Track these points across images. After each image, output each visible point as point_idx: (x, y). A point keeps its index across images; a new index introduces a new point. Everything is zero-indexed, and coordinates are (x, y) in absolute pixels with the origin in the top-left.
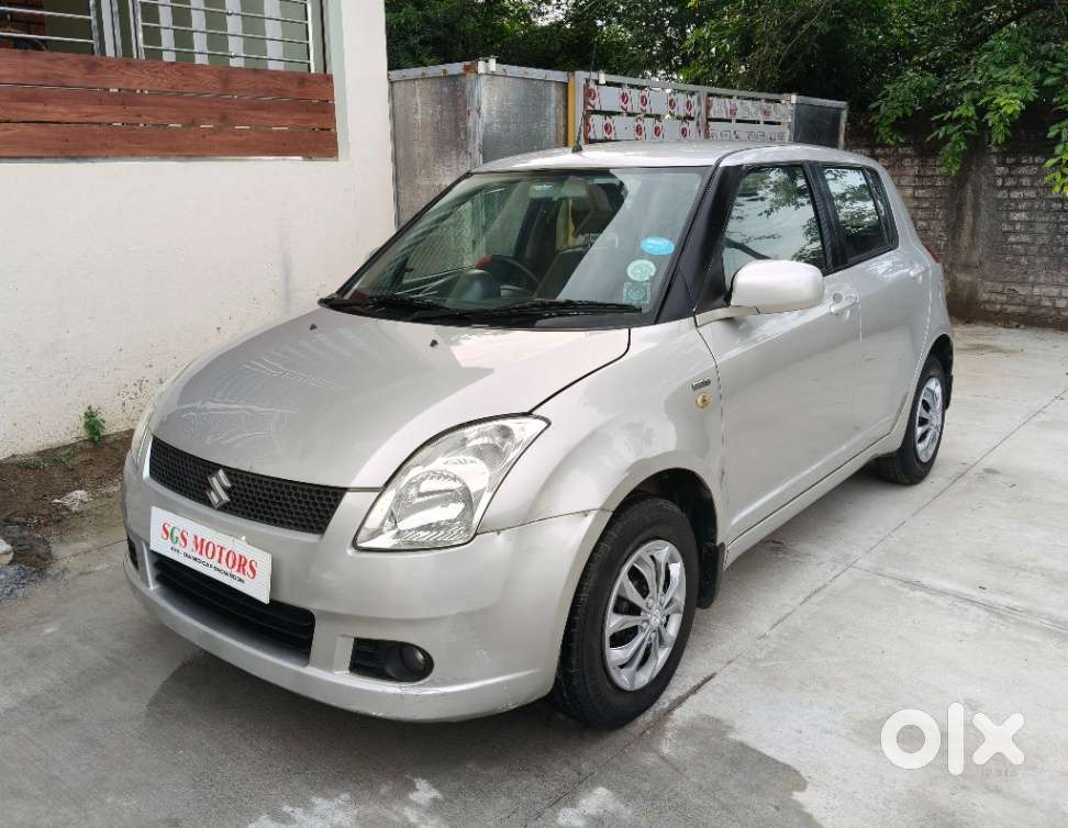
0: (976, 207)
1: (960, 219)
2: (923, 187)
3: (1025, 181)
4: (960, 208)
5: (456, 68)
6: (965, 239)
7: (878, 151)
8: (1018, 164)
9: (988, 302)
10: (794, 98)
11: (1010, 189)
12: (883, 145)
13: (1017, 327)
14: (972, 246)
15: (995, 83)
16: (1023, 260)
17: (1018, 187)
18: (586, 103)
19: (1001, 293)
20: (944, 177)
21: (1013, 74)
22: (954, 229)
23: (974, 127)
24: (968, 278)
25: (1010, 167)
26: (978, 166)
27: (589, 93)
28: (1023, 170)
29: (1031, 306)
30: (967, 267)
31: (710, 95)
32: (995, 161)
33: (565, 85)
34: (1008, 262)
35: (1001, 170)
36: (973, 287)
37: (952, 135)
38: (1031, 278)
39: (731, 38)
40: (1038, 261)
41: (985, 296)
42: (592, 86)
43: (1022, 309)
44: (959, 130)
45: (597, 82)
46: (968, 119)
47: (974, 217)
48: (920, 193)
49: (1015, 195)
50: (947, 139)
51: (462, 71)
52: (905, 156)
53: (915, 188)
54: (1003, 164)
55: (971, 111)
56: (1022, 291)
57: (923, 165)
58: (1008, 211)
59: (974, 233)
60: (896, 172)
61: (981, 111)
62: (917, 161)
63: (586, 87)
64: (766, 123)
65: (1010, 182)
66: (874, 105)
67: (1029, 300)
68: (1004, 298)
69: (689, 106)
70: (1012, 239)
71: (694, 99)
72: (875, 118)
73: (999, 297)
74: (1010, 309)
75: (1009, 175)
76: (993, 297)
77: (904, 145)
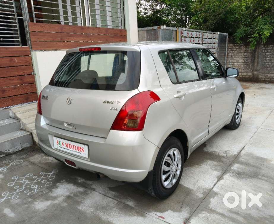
0: (258, 57)
1: (254, 59)
2: (246, 53)
3: (269, 51)
4: (254, 57)
5: (156, 28)
6: (256, 64)
7: (235, 45)
8: (268, 47)
9: (261, 78)
10: (219, 33)
11: (266, 53)
12: (237, 43)
13: (268, 83)
14: (257, 66)
15: (263, 29)
16: (269, 68)
17: (268, 52)
18: (181, 35)
19: (264, 76)
20: (251, 50)
21: (267, 27)
22: (253, 62)
23: (258, 39)
24: (257, 73)
25: (266, 48)
26: (259, 47)
27: (182, 33)
28: (268, 48)
29: (271, 79)
30: (256, 70)
31: (203, 32)
32: (262, 46)
33: (176, 31)
34: (266, 69)
35: (264, 48)
36: (258, 75)
37: (253, 41)
38: (271, 72)
39: (202, 19)
40: (272, 68)
41: (261, 77)
42: (182, 31)
43: (269, 79)
44: (255, 39)
45: (183, 30)
46: (257, 37)
47: (258, 59)
48: (245, 54)
49: (267, 54)
50: (252, 41)
51: (157, 28)
52: (242, 46)
53: (244, 53)
54: (264, 47)
55: (257, 35)
56: (269, 75)
57: (246, 47)
58: (266, 58)
59: (258, 63)
60: (240, 49)
61: (260, 35)
62: (244, 47)
63: (181, 31)
64: (213, 39)
65: (266, 51)
66: (235, 34)
67: (270, 77)
68: (265, 77)
69: (199, 35)
70: (267, 64)
71: (200, 33)
72: (235, 37)
73: (264, 77)
74: (266, 79)
75: (266, 49)
76: (262, 77)
77: (242, 43)
